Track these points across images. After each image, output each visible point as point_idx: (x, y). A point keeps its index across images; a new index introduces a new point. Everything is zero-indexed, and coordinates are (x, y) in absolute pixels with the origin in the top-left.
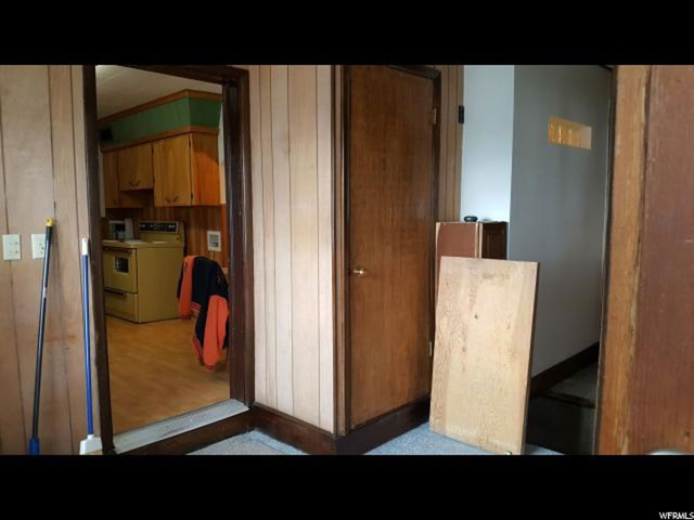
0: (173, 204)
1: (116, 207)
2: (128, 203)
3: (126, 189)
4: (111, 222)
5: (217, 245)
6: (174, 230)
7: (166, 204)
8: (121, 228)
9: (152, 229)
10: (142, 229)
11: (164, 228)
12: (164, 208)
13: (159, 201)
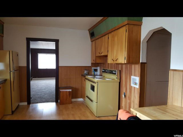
0: (115, 62)
1: (94, 62)
2: (98, 61)
3: (98, 55)
4: (93, 68)
5: (136, 84)
6: (115, 74)
7: (112, 62)
8: (96, 70)
9: (106, 72)
10: (103, 72)
11: (111, 72)
12: (112, 64)
13: (110, 61)
